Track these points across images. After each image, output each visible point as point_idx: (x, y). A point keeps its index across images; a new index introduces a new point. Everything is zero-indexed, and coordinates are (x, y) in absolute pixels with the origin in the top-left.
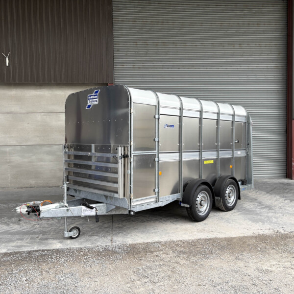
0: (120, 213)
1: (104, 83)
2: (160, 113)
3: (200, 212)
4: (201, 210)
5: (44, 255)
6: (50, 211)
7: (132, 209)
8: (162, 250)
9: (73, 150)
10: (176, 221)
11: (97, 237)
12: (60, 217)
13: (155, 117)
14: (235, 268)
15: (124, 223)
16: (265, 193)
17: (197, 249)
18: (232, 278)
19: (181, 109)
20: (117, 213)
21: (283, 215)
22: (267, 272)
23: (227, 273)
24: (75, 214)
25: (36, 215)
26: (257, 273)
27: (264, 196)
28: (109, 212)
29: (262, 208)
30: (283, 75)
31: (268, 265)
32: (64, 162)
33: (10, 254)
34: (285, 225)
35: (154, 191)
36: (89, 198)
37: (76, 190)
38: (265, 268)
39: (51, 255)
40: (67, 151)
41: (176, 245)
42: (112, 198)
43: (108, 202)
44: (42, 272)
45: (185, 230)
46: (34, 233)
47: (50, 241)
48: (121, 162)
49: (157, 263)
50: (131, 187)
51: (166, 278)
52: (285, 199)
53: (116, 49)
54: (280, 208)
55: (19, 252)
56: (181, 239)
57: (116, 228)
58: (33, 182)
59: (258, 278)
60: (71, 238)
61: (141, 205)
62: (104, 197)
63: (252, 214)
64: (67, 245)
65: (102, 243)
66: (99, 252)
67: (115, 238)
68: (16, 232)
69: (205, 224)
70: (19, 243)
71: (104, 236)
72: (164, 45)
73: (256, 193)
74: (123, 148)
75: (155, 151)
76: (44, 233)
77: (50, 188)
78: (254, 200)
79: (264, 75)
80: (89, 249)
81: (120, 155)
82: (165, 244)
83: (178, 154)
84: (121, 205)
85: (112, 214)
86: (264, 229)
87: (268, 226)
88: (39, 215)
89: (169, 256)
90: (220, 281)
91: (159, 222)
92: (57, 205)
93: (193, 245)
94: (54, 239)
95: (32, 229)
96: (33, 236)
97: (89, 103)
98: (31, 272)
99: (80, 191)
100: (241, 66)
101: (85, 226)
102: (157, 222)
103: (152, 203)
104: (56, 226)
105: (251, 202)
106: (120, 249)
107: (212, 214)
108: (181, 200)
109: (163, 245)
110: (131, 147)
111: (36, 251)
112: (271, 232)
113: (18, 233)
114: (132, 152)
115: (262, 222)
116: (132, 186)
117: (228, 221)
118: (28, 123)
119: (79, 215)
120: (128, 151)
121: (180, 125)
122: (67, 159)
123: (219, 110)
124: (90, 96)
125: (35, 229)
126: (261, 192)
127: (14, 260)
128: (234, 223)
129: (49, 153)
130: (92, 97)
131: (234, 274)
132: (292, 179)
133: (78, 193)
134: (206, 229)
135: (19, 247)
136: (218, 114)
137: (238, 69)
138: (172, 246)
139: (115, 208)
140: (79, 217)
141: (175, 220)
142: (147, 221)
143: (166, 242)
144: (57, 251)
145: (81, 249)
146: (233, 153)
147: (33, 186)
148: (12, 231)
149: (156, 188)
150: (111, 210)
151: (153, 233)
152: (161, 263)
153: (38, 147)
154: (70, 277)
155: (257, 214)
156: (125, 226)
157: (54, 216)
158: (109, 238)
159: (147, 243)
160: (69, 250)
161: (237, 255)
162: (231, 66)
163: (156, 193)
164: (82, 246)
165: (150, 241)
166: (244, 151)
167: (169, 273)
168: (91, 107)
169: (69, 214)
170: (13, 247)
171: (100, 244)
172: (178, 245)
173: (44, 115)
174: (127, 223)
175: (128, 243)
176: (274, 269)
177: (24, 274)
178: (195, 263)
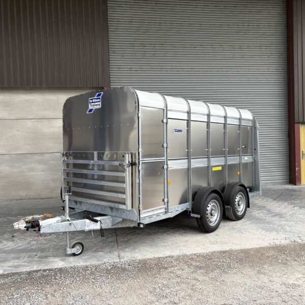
0: (127, 226)
1: (100, 86)
2: (168, 117)
3: (211, 222)
4: (211, 220)
5: (47, 275)
6: (51, 226)
7: (141, 221)
8: (177, 266)
9: (72, 158)
10: (185, 233)
11: (101, 253)
12: (61, 232)
13: (163, 121)
14: (259, 283)
15: (129, 237)
16: (272, 200)
17: (214, 263)
18: (259, 295)
19: (189, 113)
20: (124, 226)
21: (296, 224)
22: (294, 286)
23: (252, 290)
24: (79, 228)
25: (36, 231)
26: (284, 288)
27: (272, 204)
28: (115, 225)
29: (273, 216)
30: (284, 78)
31: (294, 279)
32: (63, 171)
33: (7, 276)
34: (300, 233)
35: (163, 200)
36: (92, 210)
37: (76, 202)
38: (291, 282)
39: (54, 276)
40: (66, 159)
41: (190, 259)
42: (118, 209)
43: (114, 214)
44: (46, 295)
45: (196, 242)
46: (32, 250)
47: (51, 259)
48: (128, 170)
49: (174, 281)
50: (139, 197)
51: (187, 298)
52: (293, 206)
53: (111, 51)
54: (291, 215)
55: (17, 273)
56: (194, 253)
57: (122, 242)
58: (23, 194)
59: (286, 293)
60: (74, 255)
61: (150, 217)
62: (109, 209)
63: (263, 223)
64: (71, 263)
65: (109, 260)
66: (107, 270)
67: (122, 254)
68: (11, 250)
69: (217, 235)
70: (16, 262)
71: (110, 252)
72: (162, 47)
73: (263, 200)
74: (130, 155)
75: (163, 158)
76: (42, 250)
77: (43, 200)
78: (262, 208)
79: (265, 78)
80: (96, 267)
81: (127, 163)
82: (178, 258)
83: (186, 161)
84: (128, 218)
85: (118, 227)
86: (281, 239)
87: (283, 236)
88: (39, 230)
89: (186, 272)
90: (247, 299)
91: (167, 234)
92: (58, 218)
93: (209, 259)
94: (54, 256)
95: (28, 246)
96: (30, 254)
97: (90, 107)
98: (34, 296)
99: (81, 203)
100: (241, 69)
101: (87, 240)
102: (165, 234)
103: (161, 214)
104: (55, 242)
105: (259, 210)
106: (130, 265)
107: (222, 224)
108: (190, 210)
109: (177, 260)
110: (139, 153)
111: (37, 271)
112: (287, 242)
113: (12, 251)
114: (141, 159)
115: (276, 231)
116: (141, 197)
117: (240, 231)
118: (18, 131)
119: (83, 229)
120: (135, 158)
121: (188, 130)
122: (66, 168)
123: (226, 114)
124: (92, 99)
125: (32, 246)
126: (267, 199)
127: (14, 283)
128: (247, 233)
129: (40, 162)
130: (94, 101)
131: (260, 290)
132: (296, 185)
133: (78, 205)
134: (218, 240)
135: (16, 267)
136: (225, 117)
137: (238, 71)
138: (186, 260)
139: (121, 221)
140: (83, 232)
141: (184, 231)
142: (154, 233)
143: (179, 256)
144: (61, 270)
145: (87, 267)
146: (240, 159)
147: (24, 198)
148: (6, 249)
149: (165, 198)
150: (117, 223)
151: (162, 246)
152: (178, 280)
153: (28, 155)
154: (80, 301)
155: (269, 223)
156: (130, 240)
157: (55, 232)
158: (116, 253)
159: (159, 258)
160: (74, 268)
161: (258, 269)
162: (232, 69)
163: (165, 203)
164: (87, 264)
165: (161, 255)
166: (251, 156)
167: (189, 291)
168: (93, 111)
169: (72, 229)
170: (9, 267)
171: (107, 260)
172: (192, 259)
173: (35, 122)
174: (133, 237)
175: (138, 259)
176: (300, 282)
177: (27, 298)
178: (215, 279)
